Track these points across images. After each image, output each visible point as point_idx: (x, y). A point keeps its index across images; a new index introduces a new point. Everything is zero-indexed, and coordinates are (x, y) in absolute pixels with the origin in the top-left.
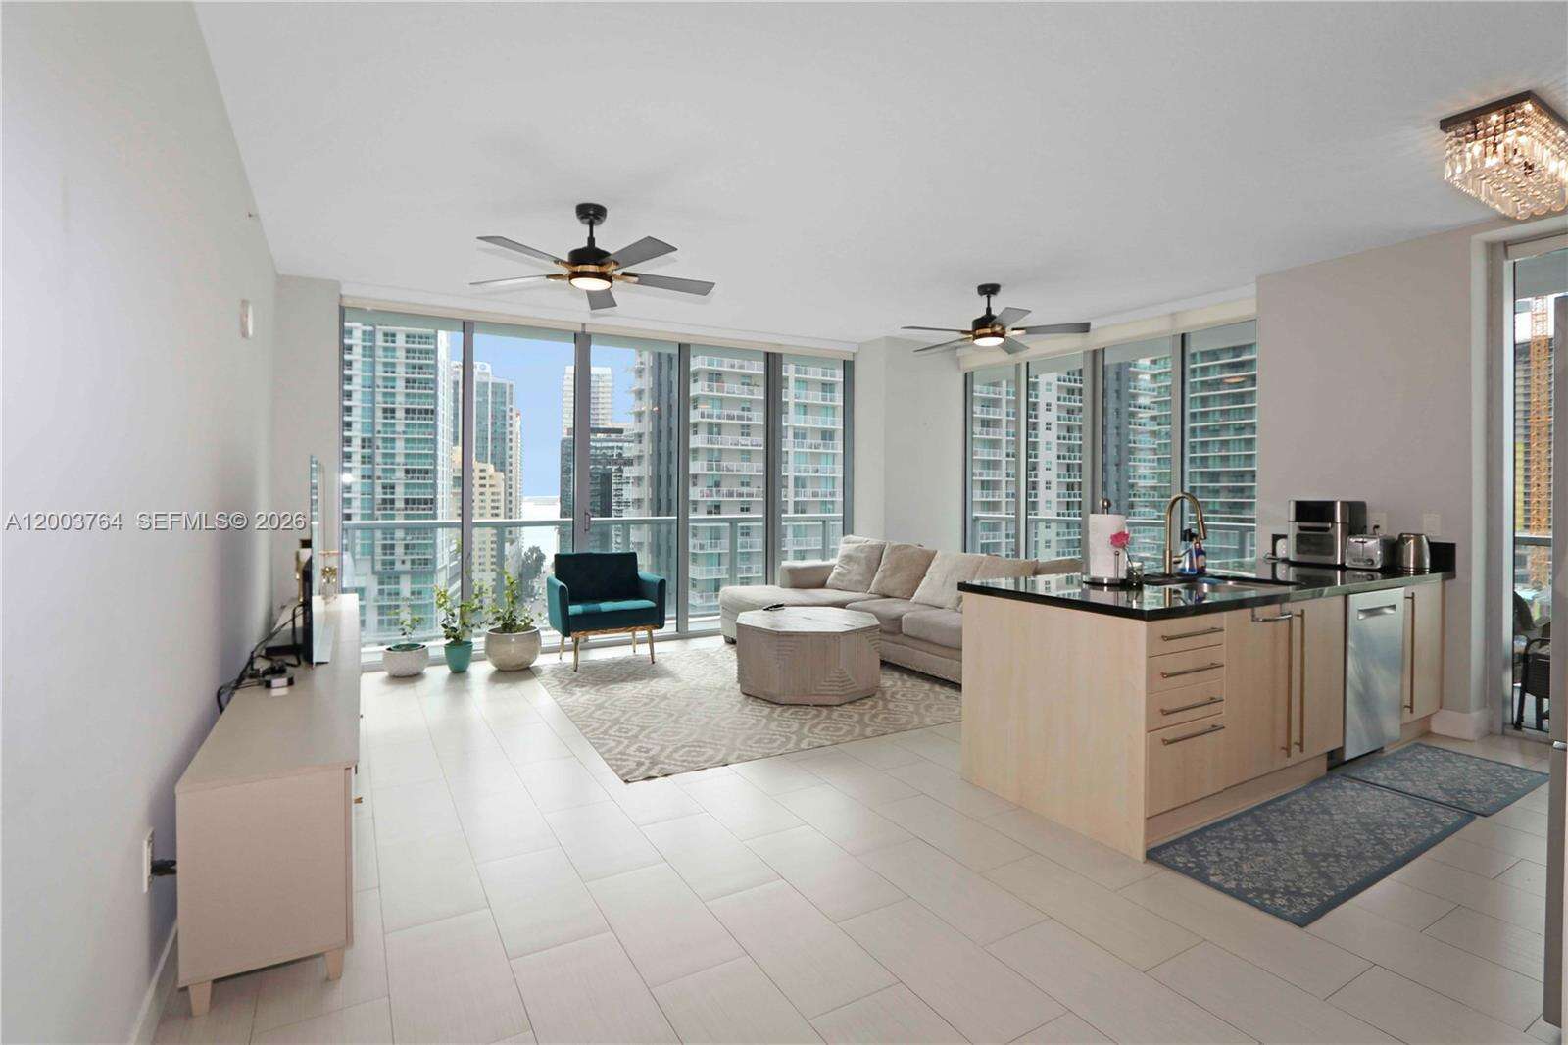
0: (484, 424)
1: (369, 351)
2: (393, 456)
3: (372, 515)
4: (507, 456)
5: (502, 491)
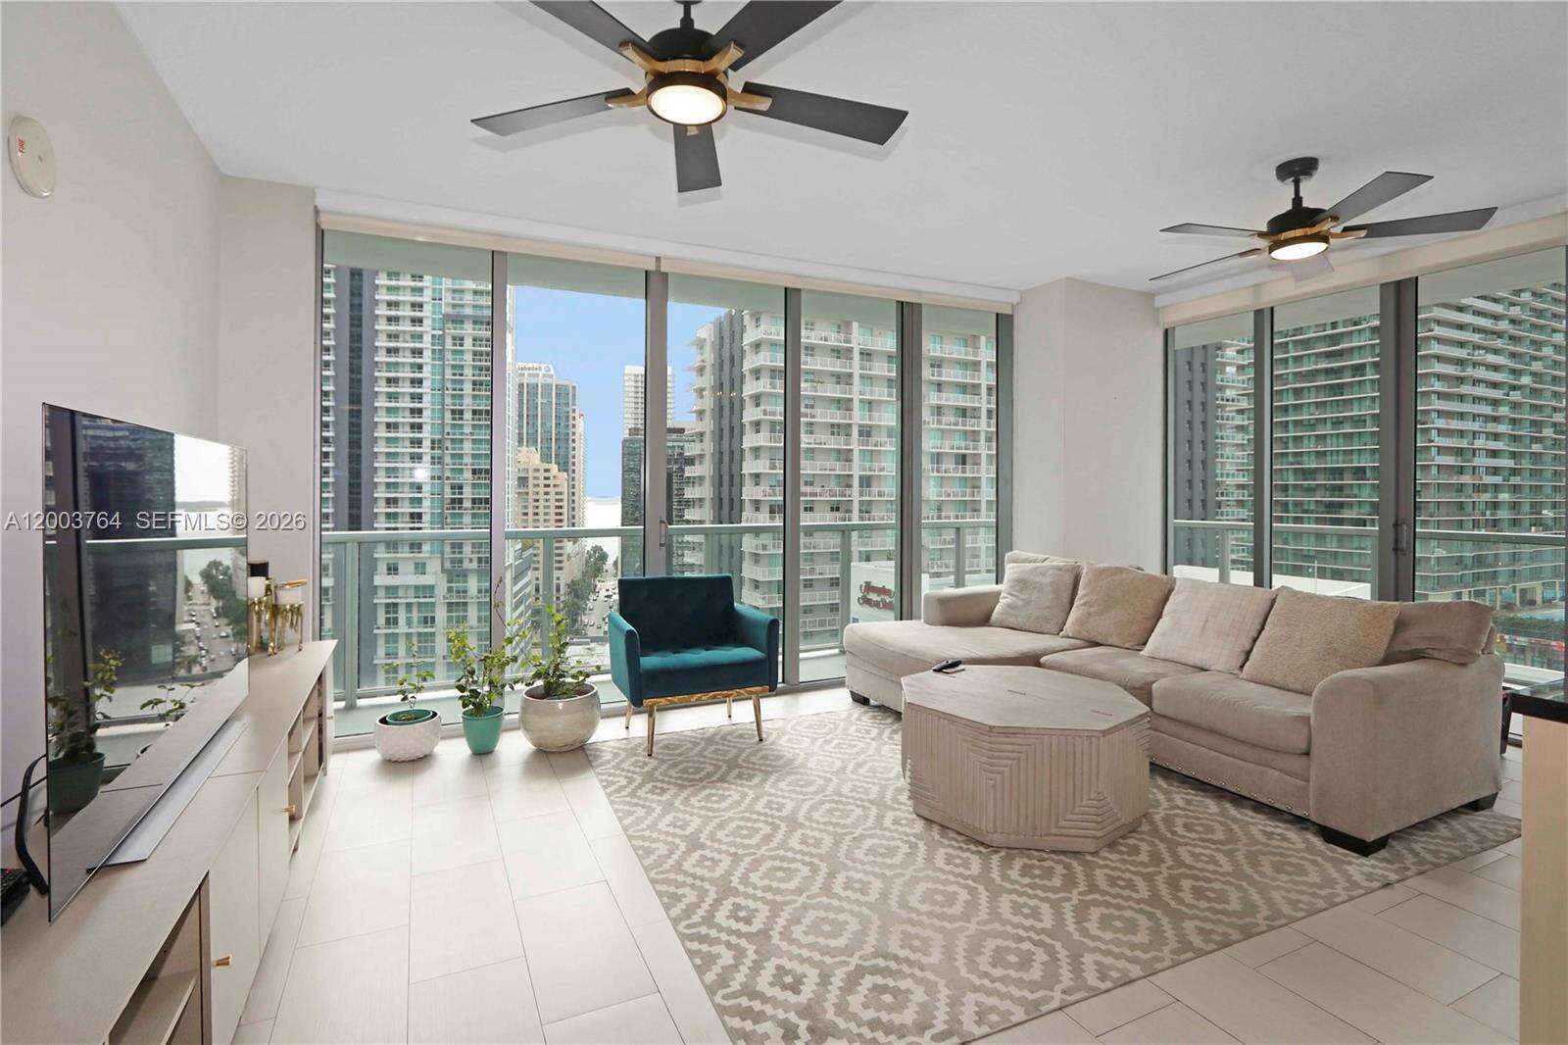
0: (548, 425)
1: (438, 354)
2: (461, 456)
3: (442, 513)
4: (570, 456)
5: (566, 490)
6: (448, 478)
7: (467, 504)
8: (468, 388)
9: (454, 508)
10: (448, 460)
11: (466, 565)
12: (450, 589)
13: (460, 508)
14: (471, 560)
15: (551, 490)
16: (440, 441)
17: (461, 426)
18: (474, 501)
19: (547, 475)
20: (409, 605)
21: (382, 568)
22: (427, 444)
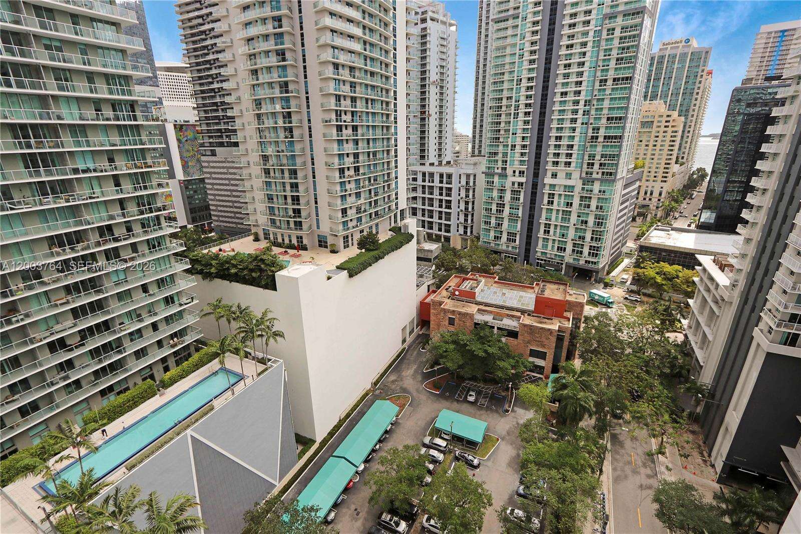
0: (679, 83)
1: (597, 44)
2: (601, 109)
3: (585, 145)
4: (692, 104)
5: (680, 129)
6: (591, 124)
7: (601, 139)
8: (613, 64)
9: (592, 142)
10: (593, 112)
11: (594, 176)
12: (583, 189)
13: (596, 142)
14: (598, 173)
15: (669, 129)
16: (590, 101)
17: (605, 90)
18: (605, 137)
19: (668, 119)
20: (560, 195)
21: (549, 174)
22: (582, 103)
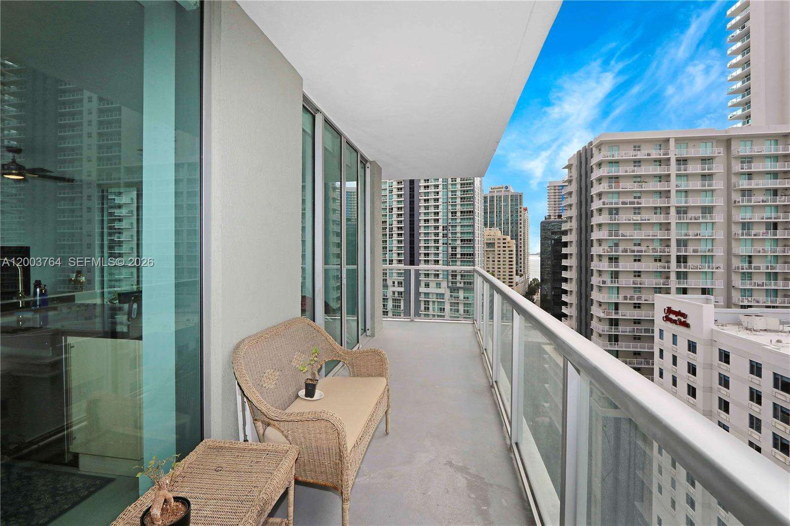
0: (507, 216)
1: (445, 187)
2: (456, 233)
3: (447, 260)
4: (519, 232)
5: (514, 249)
6: (450, 244)
7: (459, 256)
8: (458, 201)
9: (453, 258)
10: (450, 235)
11: (458, 285)
12: (451, 296)
13: (455, 258)
14: (460, 283)
15: (507, 249)
16: (446, 227)
17: (456, 219)
18: (462, 254)
19: (504, 241)
20: (434, 302)
21: (423, 284)
22: (441, 228)
